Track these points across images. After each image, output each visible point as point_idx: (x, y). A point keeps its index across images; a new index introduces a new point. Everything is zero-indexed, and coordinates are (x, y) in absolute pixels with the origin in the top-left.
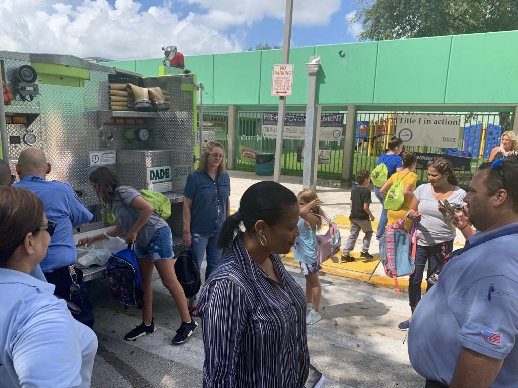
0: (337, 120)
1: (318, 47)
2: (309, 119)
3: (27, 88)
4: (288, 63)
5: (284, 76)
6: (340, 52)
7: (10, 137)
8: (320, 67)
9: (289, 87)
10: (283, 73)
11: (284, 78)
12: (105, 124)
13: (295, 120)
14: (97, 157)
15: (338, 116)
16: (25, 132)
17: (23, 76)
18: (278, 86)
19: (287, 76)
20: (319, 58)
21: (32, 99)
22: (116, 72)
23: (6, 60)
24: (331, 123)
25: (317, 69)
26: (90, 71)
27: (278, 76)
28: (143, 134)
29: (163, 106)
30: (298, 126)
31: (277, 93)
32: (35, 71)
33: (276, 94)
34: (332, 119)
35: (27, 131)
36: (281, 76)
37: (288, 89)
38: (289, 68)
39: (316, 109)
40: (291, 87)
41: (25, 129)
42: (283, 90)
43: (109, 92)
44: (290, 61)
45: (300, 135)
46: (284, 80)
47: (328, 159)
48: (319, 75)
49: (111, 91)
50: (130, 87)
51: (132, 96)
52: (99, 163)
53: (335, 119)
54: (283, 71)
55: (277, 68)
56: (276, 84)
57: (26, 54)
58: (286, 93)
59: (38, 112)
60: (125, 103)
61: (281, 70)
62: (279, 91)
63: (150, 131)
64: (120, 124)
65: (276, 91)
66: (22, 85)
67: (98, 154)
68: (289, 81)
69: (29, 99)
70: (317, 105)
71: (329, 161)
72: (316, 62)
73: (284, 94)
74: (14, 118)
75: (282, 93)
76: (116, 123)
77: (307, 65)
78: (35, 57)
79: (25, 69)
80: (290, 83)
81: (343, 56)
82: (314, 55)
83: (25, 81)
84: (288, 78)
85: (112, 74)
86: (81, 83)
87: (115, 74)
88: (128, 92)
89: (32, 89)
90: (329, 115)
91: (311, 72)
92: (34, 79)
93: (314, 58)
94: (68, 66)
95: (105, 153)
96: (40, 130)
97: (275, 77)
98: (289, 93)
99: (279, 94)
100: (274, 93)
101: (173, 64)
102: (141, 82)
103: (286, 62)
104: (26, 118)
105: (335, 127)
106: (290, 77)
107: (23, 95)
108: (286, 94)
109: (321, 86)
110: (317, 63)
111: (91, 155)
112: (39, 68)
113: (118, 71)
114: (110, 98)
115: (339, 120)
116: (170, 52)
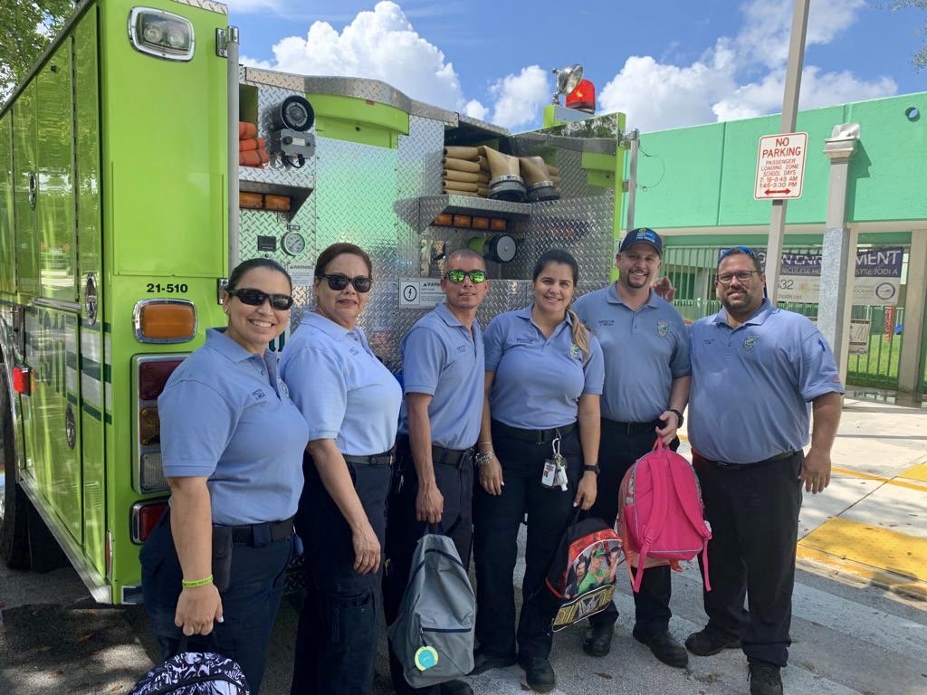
0: (886, 262)
1: (855, 106)
2: (831, 254)
3: (294, 140)
4: (793, 130)
5: (783, 158)
6: (908, 112)
7: (259, 237)
8: (858, 144)
9: (795, 179)
10: (782, 152)
11: (784, 162)
12: (433, 224)
13: (789, 262)
14: (413, 290)
15: (888, 253)
16: (286, 231)
17: (288, 117)
18: (769, 180)
19: (791, 157)
20: (855, 127)
21: (302, 162)
22: (459, 121)
23: (262, 88)
24: (874, 267)
25: (851, 149)
26: (411, 116)
27: (771, 159)
28: (506, 248)
29: (548, 193)
30: (795, 274)
31: (768, 192)
32: (312, 109)
33: (765, 195)
34: (872, 261)
35: (289, 227)
36: (776, 158)
37: (794, 185)
38: (797, 141)
39: (847, 232)
40: (799, 179)
41: (285, 223)
42: (781, 185)
43: (444, 162)
44: (797, 128)
45: (799, 293)
46: (784, 166)
47: (865, 344)
48: (857, 162)
49: (448, 160)
50: (485, 154)
51: (487, 171)
52: (416, 302)
53: (882, 260)
54: (783, 147)
55: (769, 143)
56: (765, 175)
57: (298, 77)
58: (787, 191)
59: (310, 186)
60: (474, 186)
61: (779, 147)
62: (771, 189)
63: (519, 242)
64: (462, 227)
65: (766, 189)
66: (285, 133)
67: (416, 285)
68: (796, 167)
69: (297, 165)
70: (849, 225)
71: (866, 347)
72: (849, 135)
73: (784, 195)
74: (268, 198)
75: (778, 192)
76: (452, 225)
77: (827, 142)
78: (315, 84)
79: (294, 104)
80: (798, 172)
81: (916, 118)
82: (844, 122)
83: (291, 126)
84: (794, 160)
85: (452, 125)
86: (394, 139)
87: (457, 126)
88: (480, 164)
89: (302, 142)
90: (867, 253)
91: (836, 156)
92: (309, 124)
93: (842, 130)
94: (370, 102)
95: (429, 284)
96: (313, 228)
97: (763, 161)
98: (795, 191)
99: (771, 195)
100: (761, 192)
101: (572, 104)
102: (507, 144)
103: (790, 129)
104: (288, 200)
105: (882, 276)
106: (799, 160)
107: (286, 154)
108: (789, 194)
109: (860, 182)
110: (852, 137)
111: (403, 285)
112: (320, 104)
113: (463, 120)
114: (445, 174)
115: (890, 261)
116: (569, 75)
